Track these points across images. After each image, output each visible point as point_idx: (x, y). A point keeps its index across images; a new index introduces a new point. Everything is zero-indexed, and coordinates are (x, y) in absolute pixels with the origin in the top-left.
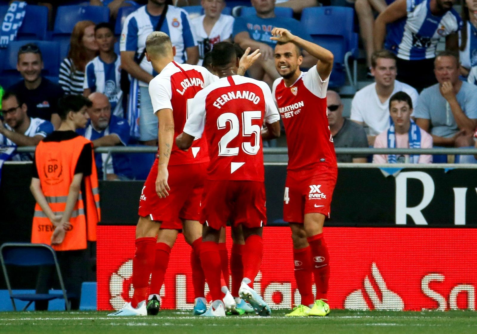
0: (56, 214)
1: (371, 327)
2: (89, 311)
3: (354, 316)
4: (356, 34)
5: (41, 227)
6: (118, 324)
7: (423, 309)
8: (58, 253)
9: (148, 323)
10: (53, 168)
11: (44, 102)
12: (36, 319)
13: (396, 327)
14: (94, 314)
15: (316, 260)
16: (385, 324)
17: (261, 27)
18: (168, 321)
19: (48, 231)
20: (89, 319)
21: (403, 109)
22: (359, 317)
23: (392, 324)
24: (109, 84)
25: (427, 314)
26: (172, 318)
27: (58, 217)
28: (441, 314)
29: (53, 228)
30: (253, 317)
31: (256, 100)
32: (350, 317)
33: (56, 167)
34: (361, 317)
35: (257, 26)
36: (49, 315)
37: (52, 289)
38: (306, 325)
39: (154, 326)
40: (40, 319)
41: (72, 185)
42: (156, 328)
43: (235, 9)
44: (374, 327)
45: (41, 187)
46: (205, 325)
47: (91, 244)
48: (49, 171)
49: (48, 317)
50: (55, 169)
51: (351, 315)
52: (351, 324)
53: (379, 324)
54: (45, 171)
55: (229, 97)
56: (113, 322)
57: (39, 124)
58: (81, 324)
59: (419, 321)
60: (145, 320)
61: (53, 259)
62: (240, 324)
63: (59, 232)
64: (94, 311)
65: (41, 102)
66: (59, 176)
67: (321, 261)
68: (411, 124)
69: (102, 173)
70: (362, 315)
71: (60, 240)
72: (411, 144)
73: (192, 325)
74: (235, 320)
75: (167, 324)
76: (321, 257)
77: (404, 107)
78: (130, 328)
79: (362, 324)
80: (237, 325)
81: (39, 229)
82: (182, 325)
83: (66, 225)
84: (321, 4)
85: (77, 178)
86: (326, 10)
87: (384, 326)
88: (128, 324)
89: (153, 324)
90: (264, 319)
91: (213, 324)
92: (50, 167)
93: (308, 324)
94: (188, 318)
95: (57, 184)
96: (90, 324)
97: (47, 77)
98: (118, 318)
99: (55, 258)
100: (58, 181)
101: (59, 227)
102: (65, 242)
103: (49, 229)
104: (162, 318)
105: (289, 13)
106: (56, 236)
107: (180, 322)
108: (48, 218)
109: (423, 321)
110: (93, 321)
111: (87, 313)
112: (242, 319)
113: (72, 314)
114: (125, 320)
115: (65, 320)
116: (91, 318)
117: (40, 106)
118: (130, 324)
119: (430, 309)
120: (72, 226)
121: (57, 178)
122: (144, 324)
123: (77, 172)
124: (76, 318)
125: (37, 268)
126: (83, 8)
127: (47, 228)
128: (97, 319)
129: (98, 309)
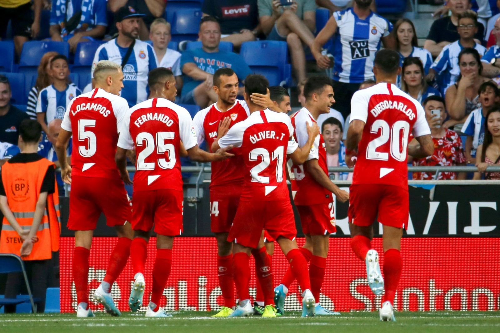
0: (23, 228)
1: (305, 326)
2: (53, 313)
3: (290, 316)
4: (289, 65)
5: (10, 240)
6: (79, 325)
7: (351, 310)
8: (26, 263)
9: (106, 324)
10: (20, 187)
11: (12, 127)
12: (6, 321)
13: (327, 326)
14: (58, 316)
15: (263, 270)
16: (318, 324)
17: (206, 61)
18: (123, 322)
19: (16, 243)
20: (53, 320)
21: (335, 132)
22: (294, 317)
23: (324, 324)
24: (59, 109)
25: (355, 315)
26: (127, 319)
27: (26, 231)
28: (368, 315)
29: (21, 240)
30: (200, 318)
31: (169, 123)
32: (287, 317)
33: (23, 186)
34: (296, 317)
35: (202, 59)
36: (18, 317)
37: (20, 294)
38: (247, 325)
39: (111, 327)
40: (9, 321)
41: (38, 203)
42: (113, 329)
43: (181, 43)
44: (308, 326)
45: (8, 203)
46: (157, 325)
47: (55, 255)
48: (16, 190)
49: (17, 319)
50: (22, 187)
51: (287, 316)
52: (287, 324)
53: (313, 324)
54: (12, 189)
55: (147, 118)
56: (75, 323)
57: (7, 148)
58: (46, 325)
59: (348, 321)
60: (104, 321)
61: (21, 268)
62: (187, 323)
63: (28, 245)
64: (58, 313)
65: (9, 128)
66: (26, 194)
67: (267, 270)
68: (341, 145)
69: (64, 190)
70: (297, 316)
71: (28, 252)
72: (341, 164)
73: (145, 326)
74: (184, 321)
75: (122, 325)
76: (267, 267)
77: (336, 130)
78: (90, 329)
79: (297, 324)
80: (186, 325)
81: (8, 241)
82: (137, 325)
83: (34, 239)
84: (258, 39)
85: (43, 196)
86: (262, 44)
87: (317, 325)
88: (88, 325)
89: (110, 325)
90: (210, 319)
91: (163, 324)
92: (17, 186)
93: (248, 324)
94: (142, 319)
95: (24, 201)
96: (54, 325)
97: (14, 105)
98: (79, 320)
99: (23, 266)
100: (25, 199)
101: (28, 240)
102: (32, 253)
103: (17, 241)
104: (118, 319)
105: (230, 47)
106: (24, 249)
107: (134, 322)
108: (16, 232)
109: (351, 321)
110: (57, 322)
111: (51, 315)
112: (189, 320)
113: (38, 316)
114: (85, 321)
115: (32, 321)
116: (55, 320)
117: (8, 130)
118: (90, 325)
119: (358, 310)
120: (38, 239)
121: (23, 195)
122: (103, 325)
123: (42, 191)
124: (42, 319)
125: (6, 275)
126: (46, 43)
127: (15, 240)
128: (60, 320)
129: (62, 311)
